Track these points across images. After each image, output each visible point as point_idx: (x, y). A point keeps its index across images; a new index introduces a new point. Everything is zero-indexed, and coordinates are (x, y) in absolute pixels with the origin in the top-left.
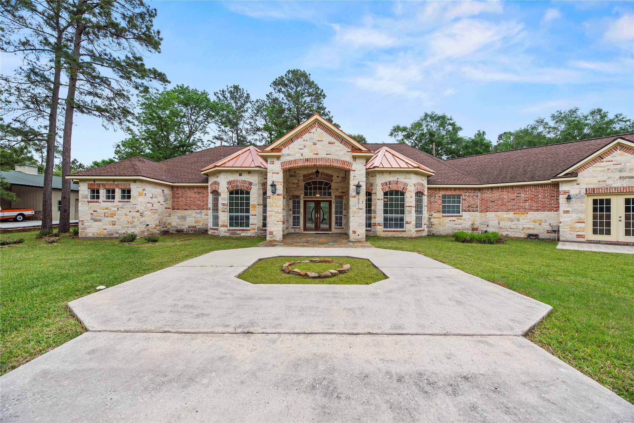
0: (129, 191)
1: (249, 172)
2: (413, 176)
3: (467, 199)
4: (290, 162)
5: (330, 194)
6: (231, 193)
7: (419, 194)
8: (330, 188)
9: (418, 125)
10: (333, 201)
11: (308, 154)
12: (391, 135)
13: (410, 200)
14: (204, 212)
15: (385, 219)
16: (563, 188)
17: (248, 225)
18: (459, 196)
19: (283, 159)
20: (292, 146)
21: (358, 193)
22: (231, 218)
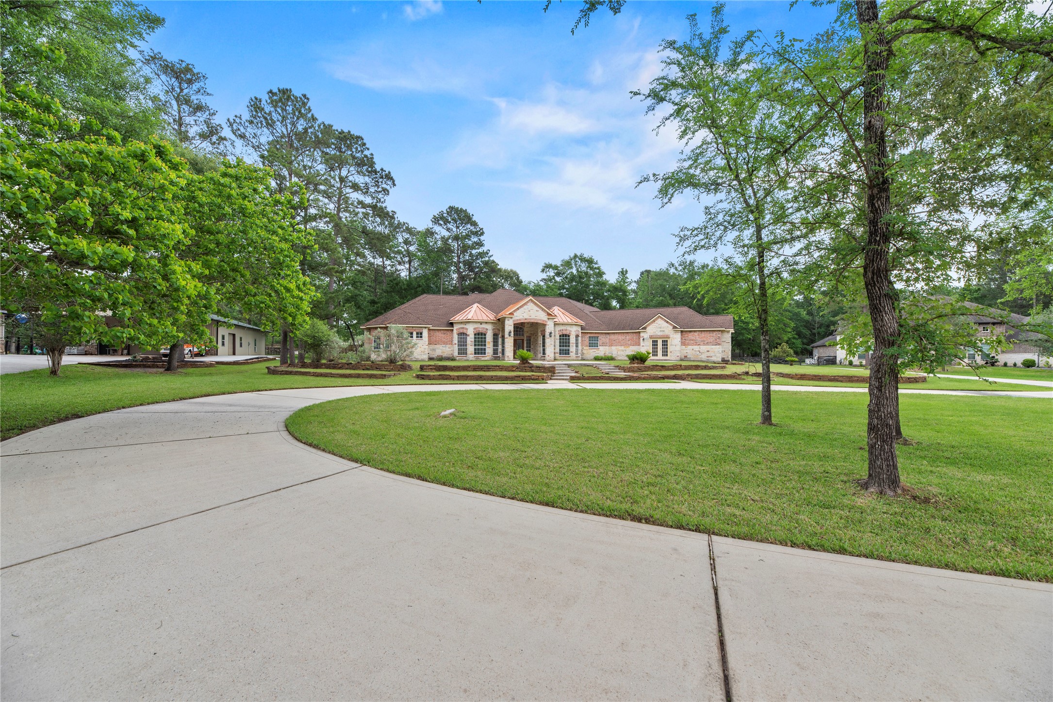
0: (421, 334)
1: (486, 323)
2: (574, 327)
3: (602, 339)
4: (517, 320)
5: (523, 335)
6: (475, 335)
7: (577, 336)
8: (523, 331)
9: (567, 264)
10: (525, 339)
11: (526, 316)
12: (543, 271)
13: (572, 339)
14: (448, 346)
15: (560, 350)
16: (642, 334)
17: (485, 353)
18: (598, 337)
19: (514, 319)
20: (518, 311)
21: (550, 336)
22: (475, 349)
